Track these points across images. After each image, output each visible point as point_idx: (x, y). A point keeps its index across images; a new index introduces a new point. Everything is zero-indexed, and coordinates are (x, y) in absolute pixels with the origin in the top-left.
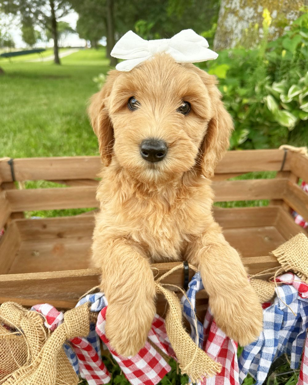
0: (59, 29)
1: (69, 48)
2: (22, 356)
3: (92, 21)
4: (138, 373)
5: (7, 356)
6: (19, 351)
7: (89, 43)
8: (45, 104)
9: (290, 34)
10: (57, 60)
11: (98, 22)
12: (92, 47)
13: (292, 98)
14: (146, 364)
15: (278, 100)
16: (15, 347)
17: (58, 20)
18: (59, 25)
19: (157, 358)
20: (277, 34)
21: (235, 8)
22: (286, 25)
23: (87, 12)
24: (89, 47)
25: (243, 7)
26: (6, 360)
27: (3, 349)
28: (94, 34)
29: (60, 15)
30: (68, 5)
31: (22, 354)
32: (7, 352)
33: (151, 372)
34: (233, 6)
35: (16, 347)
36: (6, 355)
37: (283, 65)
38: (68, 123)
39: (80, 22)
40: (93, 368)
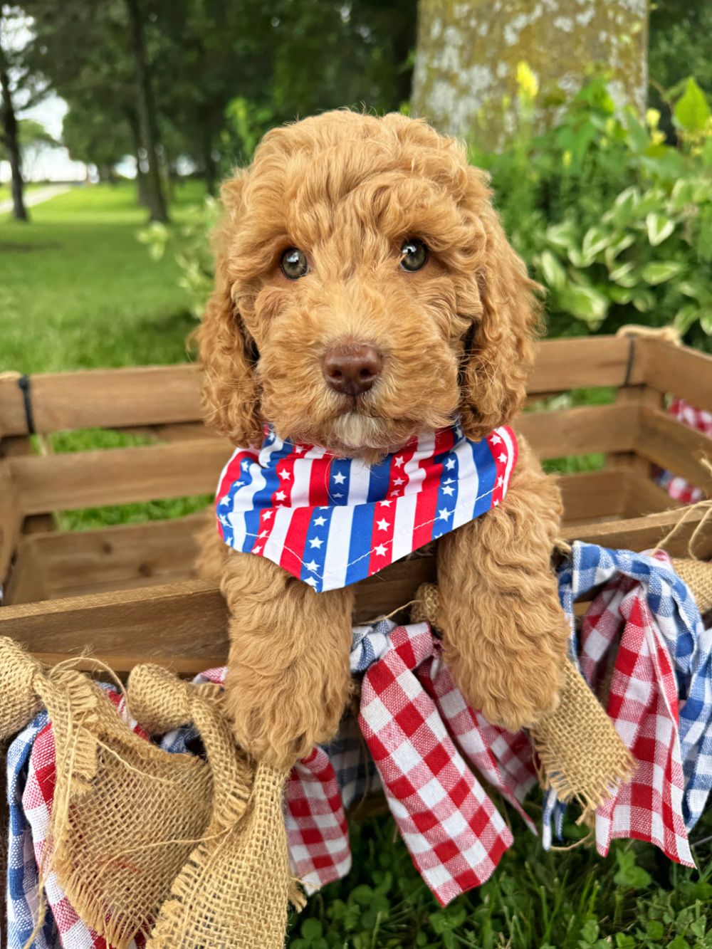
0: (22, 138)
1: (47, 183)
2: (171, 821)
3: (99, 118)
4: (446, 851)
5: (137, 818)
6: (166, 806)
7: (94, 170)
8: (12, 307)
9: (572, 120)
10: (21, 212)
11: (115, 121)
12: (102, 179)
13: (593, 257)
14: (464, 824)
15: (564, 263)
16: (157, 795)
17: (20, 116)
18: (23, 127)
19: (486, 810)
20: (542, 125)
21: (450, 67)
22: (558, 102)
23: (89, 96)
24: (96, 181)
25: (467, 64)
26: (134, 828)
27: (130, 797)
28: (107, 148)
29: (24, 102)
30: (42, 80)
31: (171, 814)
32: (139, 806)
33: (474, 847)
34: (445, 63)
35: (160, 795)
36: (136, 815)
37: (566, 186)
38: (82, 343)
39: (71, 121)
40: (323, 833)
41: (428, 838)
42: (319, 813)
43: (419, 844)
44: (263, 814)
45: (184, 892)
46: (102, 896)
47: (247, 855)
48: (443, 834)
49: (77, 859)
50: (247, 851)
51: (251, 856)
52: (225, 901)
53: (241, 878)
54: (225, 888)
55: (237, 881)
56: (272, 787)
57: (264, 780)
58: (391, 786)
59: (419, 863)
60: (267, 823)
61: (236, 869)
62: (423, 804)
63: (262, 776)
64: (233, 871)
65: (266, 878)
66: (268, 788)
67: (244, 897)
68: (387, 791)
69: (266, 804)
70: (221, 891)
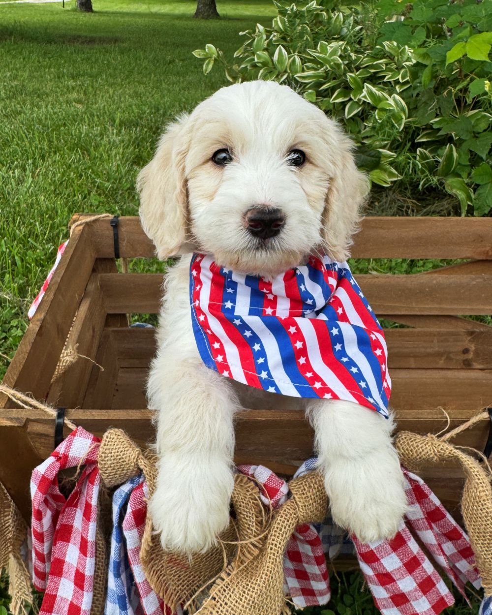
4: (400, 599)
14: (415, 585)
19: (433, 579)
33: (421, 601)
40: (310, 576)
41: (387, 590)
42: (307, 563)
43: (380, 593)
44: (271, 560)
45: (217, 595)
46: (164, 578)
47: (258, 582)
48: (398, 589)
49: (152, 556)
50: (259, 580)
51: (261, 584)
52: (243, 606)
53: (254, 595)
54: (243, 598)
55: (251, 596)
56: (278, 545)
57: (273, 540)
58: (361, 555)
59: (379, 604)
60: (273, 566)
61: (251, 589)
62: (385, 568)
63: (273, 537)
64: (249, 590)
65: (269, 598)
66: (276, 545)
67: (254, 607)
68: (359, 556)
69: (274, 554)
70: (241, 600)
